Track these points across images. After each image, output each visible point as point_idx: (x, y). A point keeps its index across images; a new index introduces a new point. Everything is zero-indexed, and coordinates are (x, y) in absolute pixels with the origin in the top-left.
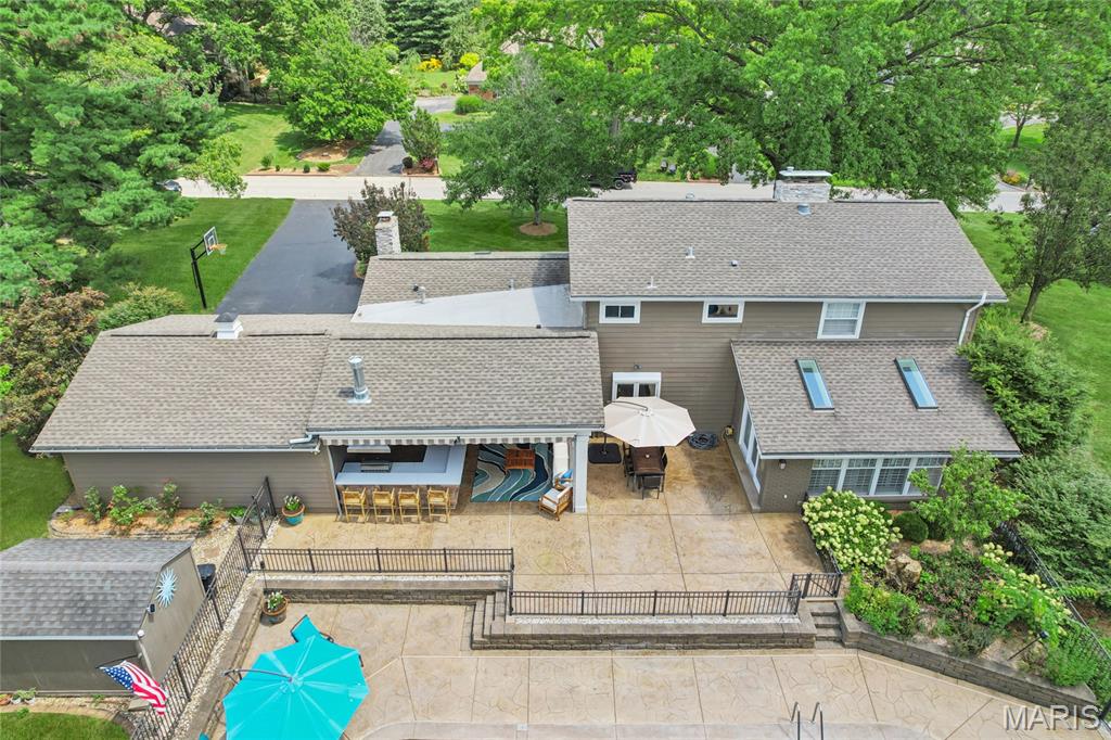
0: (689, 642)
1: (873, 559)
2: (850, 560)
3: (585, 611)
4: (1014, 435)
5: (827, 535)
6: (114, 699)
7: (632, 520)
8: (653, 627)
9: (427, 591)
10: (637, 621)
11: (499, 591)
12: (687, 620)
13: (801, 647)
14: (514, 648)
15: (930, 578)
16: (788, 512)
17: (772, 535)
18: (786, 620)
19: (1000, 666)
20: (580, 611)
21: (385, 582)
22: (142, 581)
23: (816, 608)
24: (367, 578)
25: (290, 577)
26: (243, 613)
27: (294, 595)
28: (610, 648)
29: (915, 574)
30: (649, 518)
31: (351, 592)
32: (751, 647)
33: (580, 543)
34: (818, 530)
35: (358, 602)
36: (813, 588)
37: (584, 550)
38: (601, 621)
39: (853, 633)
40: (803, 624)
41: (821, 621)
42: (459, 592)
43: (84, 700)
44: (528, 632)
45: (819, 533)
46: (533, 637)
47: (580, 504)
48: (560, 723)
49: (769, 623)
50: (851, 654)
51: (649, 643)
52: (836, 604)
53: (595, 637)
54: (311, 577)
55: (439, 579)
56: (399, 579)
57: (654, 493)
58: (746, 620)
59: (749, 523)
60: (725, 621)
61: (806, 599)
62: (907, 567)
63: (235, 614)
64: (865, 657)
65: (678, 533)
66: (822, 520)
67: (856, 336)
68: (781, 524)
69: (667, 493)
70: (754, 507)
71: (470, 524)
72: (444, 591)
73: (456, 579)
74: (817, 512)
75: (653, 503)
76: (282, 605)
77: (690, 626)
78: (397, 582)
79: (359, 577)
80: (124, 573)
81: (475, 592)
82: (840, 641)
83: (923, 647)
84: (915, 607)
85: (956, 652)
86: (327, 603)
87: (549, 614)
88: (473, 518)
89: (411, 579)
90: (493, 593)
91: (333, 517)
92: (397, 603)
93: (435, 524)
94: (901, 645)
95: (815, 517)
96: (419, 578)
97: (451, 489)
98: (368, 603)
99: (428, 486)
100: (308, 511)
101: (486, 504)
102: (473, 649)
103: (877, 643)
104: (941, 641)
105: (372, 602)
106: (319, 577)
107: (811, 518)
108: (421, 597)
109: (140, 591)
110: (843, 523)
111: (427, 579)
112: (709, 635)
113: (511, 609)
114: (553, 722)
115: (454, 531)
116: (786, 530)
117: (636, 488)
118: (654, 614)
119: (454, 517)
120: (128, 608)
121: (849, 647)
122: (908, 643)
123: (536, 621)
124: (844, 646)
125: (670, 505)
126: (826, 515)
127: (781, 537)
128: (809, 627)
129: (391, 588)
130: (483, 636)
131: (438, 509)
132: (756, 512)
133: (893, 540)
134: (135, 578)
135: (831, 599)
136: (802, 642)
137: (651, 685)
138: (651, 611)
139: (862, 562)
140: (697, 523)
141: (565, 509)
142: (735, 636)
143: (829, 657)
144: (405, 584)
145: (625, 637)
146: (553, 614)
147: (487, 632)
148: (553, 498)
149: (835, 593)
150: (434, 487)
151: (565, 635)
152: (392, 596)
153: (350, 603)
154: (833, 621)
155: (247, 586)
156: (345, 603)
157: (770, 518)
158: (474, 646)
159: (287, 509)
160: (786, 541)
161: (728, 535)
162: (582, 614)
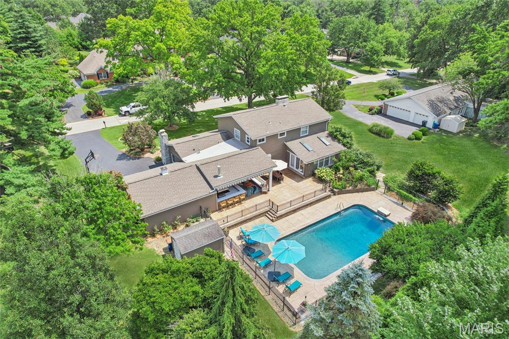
0: (312, 204)
3: (291, 205)
4: (345, 146)
5: (324, 176)
7: (282, 189)
9: (255, 216)
10: (301, 204)
14: (282, 218)
16: (312, 175)
17: (311, 181)
18: (325, 194)
19: (361, 188)
21: (245, 218)
24: (241, 219)
28: (299, 211)
29: (342, 177)
30: (285, 187)
31: (239, 223)
32: (321, 201)
38: (295, 206)
39: (336, 192)
40: (329, 193)
42: (262, 214)
46: (284, 214)
49: (322, 195)
50: (337, 196)
51: (305, 207)
52: (330, 188)
53: (295, 210)
55: (256, 213)
56: (248, 216)
58: (319, 196)
59: (305, 181)
64: (340, 195)
65: (293, 187)
66: (321, 173)
67: (308, 134)
68: (311, 179)
72: (258, 215)
73: (259, 211)
75: (283, 184)
76: (228, 231)
77: (310, 201)
79: (238, 219)
81: (265, 212)
82: (334, 195)
83: (348, 190)
84: (345, 183)
85: (354, 188)
87: (285, 209)
91: (217, 212)
94: (345, 191)
96: (251, 214)
99: (239, 195)
101: (249, 196)
102: (274, 221)
103: (340, 192)
104: (351, 187)
106: (229, 223)
108: (254, 218)
111: (253, 214)
112: (314, 201)
113: (277, 211)
114: (300, 225)
115: (248, 204)
119: (246, 201)
123: (283, 211)
125: (287, 183)
131: (243, 200)
132: (305, 179)
133: (334, 173)
136: (329, 197)
140: (295, 184)
142: (318, 200)
143: (333, 198)
144: (250, 216)
145: (301, 207)
148: (263, 190)
149: (330, 186)
151: (290, 211)
154: (332, 191)
160: (314, 181)
161: (303, 184)
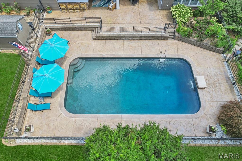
0: (140, 38)
1: (185, 20)
2: (179, 21)
3: (118, 31)
6: (18, 50)
7: (130, 11)
8: (133, 35)
9: (82, 27)
10: (129, 33)
11: (99, 27)
12: (140, 33)
13: (165, 40)
14: (102, 39)
15: (197, 25)
16: (168, 10)
17: (163, 15)
18: (162, 34)
19: (206, 43)
20: (116, 31)
21: (73, 26)
22: (13, 24)
23: (170, 31)
24: (69, 25)
25: (51, 25)
26: (41, 33)
27: (52, 29)
28: (123, 39)
29: (194, 24)
30: (134, 11)
31: (65, 28)
32: (154, 39)
33: (118, 16)
34: (174, 13)
35: (67, 31)
36: (170, 27)
37: (118, 18)
38: (121, 33)
39: (177, 37)
41: (170, 34)
42: (90, 28)
43: (12, 50)
44: (105, 36)
45: (173, 14)
46: (106, 37)
47: (118, 7)
48: (112, 54)
49: (158, 34)
51: (132, 38)
52: (174, 31)
53: (120, 37)
54: (56, 25)
55: (85, 25)
56: (76, 25)
57: (136, 5)
58: (154, 33)
59: (158, 12)
60: (149, 34)
61: (168, 29)
62: (192, 22)
63: (40, 33)
64: (178, 42)
65: (141, 14)
66: (175, 11)
68: (165, 12)
69: (139, 5)
70: (160, 8)
71: (92, 12)
72: (86, 27)
73: (89, 25)
74: (174, 9)
75: (136, 7)
76: (50, 31)
77: (141, 35)
78: (75, 26)
79: (67, 25)
80: (8, 22)
81: (93, 28)
82: (174, 38)
83: (191, 40)
84: (192, 31)
85: (198, 41)
86: (61, 31)
87: (110, 32)
88: (92, 11)
89: (79, 25)
90: (97, 28)
91: (59, 11)
92: (76, 30)
93: (83, 12)
94: (187, 39)
95: (173, 10)
96: (80, 25)
97: (86, 3)
98: (70, 30)
99: (81, 3)
100: (52, 10)
101: (95, 7)
102: (93, 40)
103: (182, 39)
104: (195, 39)
105: (71, 30)
106: (58, 25)
107: (172, 11)
108: (81, 29)
109: (13, 27)
110: (180, 12)
111: (82, 25)
112: (145, 36)
113: (101, 31)
114: (110, 54)
115: (88, 14)
116: (166, 14)
117: (132, 3)
118: (133, 32)
119: (88, 11)
120: (12, 31)
121: (175, 40)
122: (188, 39)
123: (107, 33)
124: (174, 40)
125: (140, 8)
126: (176, 9)
127: (165, 15)
128: (167, 35)
129: (74, 27)
130: (95, 37)
131: (84, 9)
132: (160, 9)
133: (191, 16)
134: (11, 24)
135: (173, 29)
136: (165, 38)
137: (131, 47)
138: (133, 31)
139: (182, 21)
140: (146, 12)
141: (114, 8)
142: (151, 37)
143: (171, 42)
144: (77, 26)
145: (126, 37)
146: (111, 32)
147: (96, 36)
148: (111, 5)
149: (175, 28)
150: (82, 3)
151: (113, 36)
152: (75, 29)
153: (66, 31)
154: (173, 34)
155: (41, 27)
156: (64, 31)
157: (163, 11)
158: (94, 39)
159: (47, 9)
160: (166, 16)
161: (153, 15)
162: (117, 32)
